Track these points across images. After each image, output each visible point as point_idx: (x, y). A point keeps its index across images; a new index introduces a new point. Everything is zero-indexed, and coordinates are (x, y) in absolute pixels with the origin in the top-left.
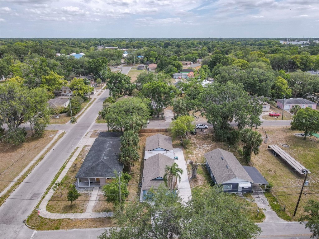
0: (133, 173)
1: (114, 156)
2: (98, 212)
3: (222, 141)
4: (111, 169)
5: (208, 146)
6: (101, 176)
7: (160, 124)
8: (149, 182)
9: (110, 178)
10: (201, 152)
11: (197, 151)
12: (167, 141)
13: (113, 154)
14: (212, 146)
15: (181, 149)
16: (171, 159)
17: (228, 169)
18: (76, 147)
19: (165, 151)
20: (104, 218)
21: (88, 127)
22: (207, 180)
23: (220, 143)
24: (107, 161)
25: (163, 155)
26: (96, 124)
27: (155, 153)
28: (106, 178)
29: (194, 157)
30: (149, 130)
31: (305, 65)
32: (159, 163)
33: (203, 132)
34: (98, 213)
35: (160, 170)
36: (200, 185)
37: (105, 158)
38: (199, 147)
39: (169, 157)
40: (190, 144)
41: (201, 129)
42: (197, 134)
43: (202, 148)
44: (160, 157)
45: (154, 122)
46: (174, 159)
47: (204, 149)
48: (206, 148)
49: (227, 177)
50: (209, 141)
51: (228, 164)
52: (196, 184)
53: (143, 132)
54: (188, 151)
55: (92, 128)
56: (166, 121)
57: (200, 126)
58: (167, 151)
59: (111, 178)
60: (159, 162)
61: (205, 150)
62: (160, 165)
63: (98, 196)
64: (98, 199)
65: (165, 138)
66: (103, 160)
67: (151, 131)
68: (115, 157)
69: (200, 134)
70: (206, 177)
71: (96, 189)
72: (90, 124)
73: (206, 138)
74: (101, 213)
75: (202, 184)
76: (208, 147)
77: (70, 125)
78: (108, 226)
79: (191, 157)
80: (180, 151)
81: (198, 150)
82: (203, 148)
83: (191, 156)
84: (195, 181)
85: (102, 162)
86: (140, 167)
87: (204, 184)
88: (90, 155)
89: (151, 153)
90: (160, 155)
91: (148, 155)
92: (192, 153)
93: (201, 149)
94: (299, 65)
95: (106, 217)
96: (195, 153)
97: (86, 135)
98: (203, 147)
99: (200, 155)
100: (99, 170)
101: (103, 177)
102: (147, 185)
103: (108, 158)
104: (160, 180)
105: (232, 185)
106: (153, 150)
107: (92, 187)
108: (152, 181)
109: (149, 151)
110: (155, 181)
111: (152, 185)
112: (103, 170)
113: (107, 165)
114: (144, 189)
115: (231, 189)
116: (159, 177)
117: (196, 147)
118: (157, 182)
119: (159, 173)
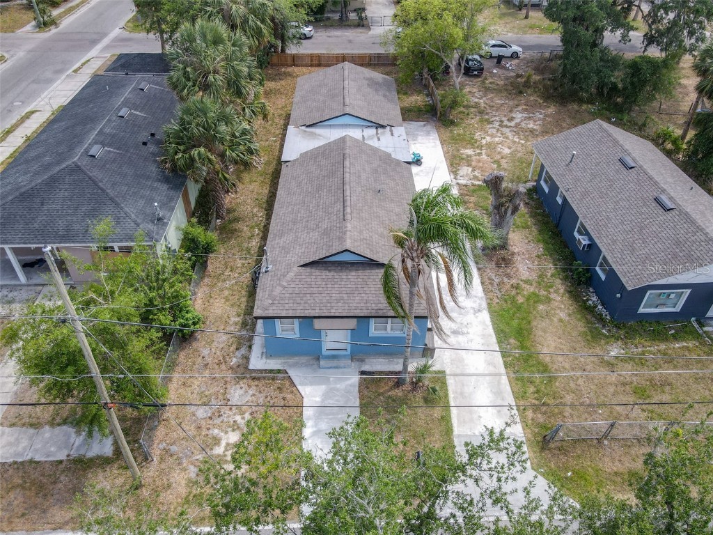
0: (237, 220)
1: (145, 144)
2: (32, 425)
3: (581, 101)
4: (117, 204)
5: (529, 118)
7: (350, 41)
8: (291, 274)
9: (112, 250)
10: (507, 138)
11: (492, 136)
12: (376, 90)
13: (144, 136)
14: (546, 116)
15: (428, 128)
16: (398, 162)
17: (670, 214)
18: (28, 109)
19: (372, 131)
20: (52, 463)
21: (94, 42)
22: (551, 255)
23: (576, 107)
24: (103, 167)
25: (361, 145)
26: (126, 34)
27: (329, 135)
28: (94, 249)
29: (484, 157)
30: (312, 56)
32: (347, 179)
33: (506, 69)
34: (32, 431)
35: (348, 217)
36: (526, 282)
37: (96, 150)
38: (497, 119)
39: (389, 155)
40: (462, 109)
41: (500, 59)
42: (484, 75)
43: (509, 124)
44: (348, 151)
45: (329, 34)
46: (409, 163)
47: (518, 129)
48: (523, 125)
49: (675, 256)
50: (532, 98)
51: (663, 191)
52: (509, 276)
53: (290, 62)
54: (459, 135)
55: (107, 48)
56: (371, 32)
57: (494, 46)
58: (380, 130)
59: (117, 249)
60: (347, 175)
61: (524, 131)
62: (347, 187)
65: (370, 79)
66: (85, 163)
67: (318, 62)
68: (152, 148)
69: (496, 75)
70: (546, 243)
72: (105, 35)
73: (517, 89)
74: (47, 432)
75: (533, 276)
76: (531, 122)
77: (30, 35)
78: (69, 515)
79: (474, 158)
80: (428, 133)
81: (494, 131)
82: (513, 124)
83: (469, 152)
84: (504, 259)
85: (77, 169)
86: (267, 191)
87: (540, 276)
88: (44, 137)
89: (314, 135)
90: (348, 143)
91: (297, 144)
92: (472, 143)
93: (507, 127)
95: (62, 456)
96: (484, 142)
97: (80, 68)
98: (511, 119)
99: (507, 151)
100: (58, 207)
101: (73, 242)
102: (284, 292)
103: (112, 152)
104: (347, 265)
105: (689, 291)
106: (321, 122)
107: (36, 285)
108: (308, 270)
109: (303, 128)
110: (325, 270)
111: (306, 289)
112: (77, 208)
113: (100, 184)
114: (266, 312)
115: (678, 309)
116: (347, 250)
117: (487, 120)
118: (330, 274)
119: (345, 233)
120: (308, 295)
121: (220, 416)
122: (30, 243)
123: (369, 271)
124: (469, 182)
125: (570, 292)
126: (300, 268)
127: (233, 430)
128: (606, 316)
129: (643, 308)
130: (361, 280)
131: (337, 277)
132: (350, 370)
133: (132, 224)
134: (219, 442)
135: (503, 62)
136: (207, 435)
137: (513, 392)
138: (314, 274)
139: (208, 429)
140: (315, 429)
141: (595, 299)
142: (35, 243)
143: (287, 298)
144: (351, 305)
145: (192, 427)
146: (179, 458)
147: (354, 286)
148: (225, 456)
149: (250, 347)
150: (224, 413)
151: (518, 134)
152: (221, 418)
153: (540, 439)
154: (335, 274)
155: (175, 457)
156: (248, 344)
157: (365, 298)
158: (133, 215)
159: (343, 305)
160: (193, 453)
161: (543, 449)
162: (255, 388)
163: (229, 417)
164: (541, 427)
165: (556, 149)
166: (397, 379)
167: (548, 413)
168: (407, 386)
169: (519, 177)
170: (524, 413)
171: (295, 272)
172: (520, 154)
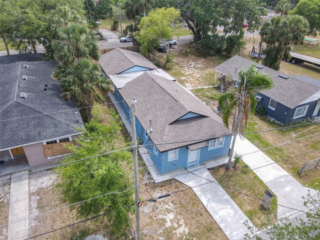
1: (45, 90)
4: (52, 118)
5: (197, 64)
6: (27, 141)
9: (55, 142)
10: (194, 71)
13: (42, 86)
14: (202, 62)
16: (171, 81)
24: (32, 102)
25: (154, 75)
28: (45, 144)
29: (191, 79)
35: (178, 100)
37: (23, 94)
38: (185, 65)
39: (166, 79)
41: (170, 45)
44: (152, 77)
46: (174, 81)
50: (192, 57)
54: (175, 73)
56: (108, 42)
58: (151, 71)
59: (58, 141)
63: (33, 198)
64: (34, 205)
65: (132, 53)
66: (21, 101)
68: (50, 92)
71: (20, 179)
73: (184, 55)
81: (187, 70)
83: (184, 78)
85: (18, 105)
90: (150, 74)
91: (119, 81)
92: (182, 75)
93: (191, 67)
96: (186, 74)
98: (190, 65)
100: (16, 125)
101: (34, 141)
102: (168, 138)
103: (32, 95)
104: (189, 120)
105: (308, 106)
106: (123, 71)
107: (6, 175)
108: (173, 125)
109: (116, 75)
110: (181, 124)
111: (177, 134)
112: (28, 124)
113: (36, 109)
114: (165, 148)
115: (304, 115)
116: (190, 112)
117: (182, 66)
118: (184, 125)
119: (183, 106)
120: (180, 136)
121: (157, 208)
122: (6, 147)
123: (200, 120)
124: (193, 88)
125: (261, 119)
126: (169, 126)
127: (169, 213)
128: (281, 124)
129: (295, 116)
130: (199, 125)
131: (188, 126)
132: (203, 170)
133: (65, 126)
134: (166, 221)
135: (172, 46)
136: (157, 219)
137: (272, 160)
138: (177, 127)
139: (156, 216)
140: (207, 199)
141: (273, 119)
142: (10, 147)
143: (171, 140)
144: (201, 136)
145: (147, 219)
146: (150, 236)
147: (197, 128)
148: (173, 226)
149: (149, 173)
150: (158, 206)
151: (197, 69)
152: (159, 209)
153: (296, 174)
154: (186, 125)
155: (148, 236)
156: (147, 172)
157: (205, 132)
158: (63, 121)
159: (198, 137)
160: (156, 231)
161: (300, 177)
162: (164, 190)
163: (162, 207)
164: (293, 169)
165: (226, 68)
166: (226, 167)
167: (291, 164)
168: (231, 169)
169: (210, 84)
170: (282, 166)
171: (168, 128)
172: (204, 76)
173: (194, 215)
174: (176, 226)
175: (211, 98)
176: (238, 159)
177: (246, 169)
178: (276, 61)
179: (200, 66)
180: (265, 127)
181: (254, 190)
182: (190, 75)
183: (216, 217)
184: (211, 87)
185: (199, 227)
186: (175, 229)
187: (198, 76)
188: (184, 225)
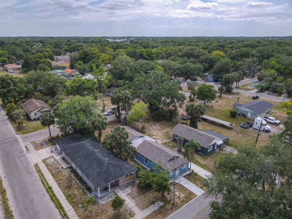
1: (109, 155)
4: (124, 166)
6: (121, 176)
9: (128, 175)
17: (203, 135)
18: (33, 164)
21: (16, 141)
28: (125, 177)
31: (150, 56)
37: (106, 159)
38: (151, 129)
44: (149, 143)
51: (199, 132)
60: (156, 146)
63: (128, 196)
72: (15, 138)
74: (150, 207)
81: (153, 131)
82: (155, 129)
90: (147, 141)
94: (146, 57)
95: (158, 208)
97: (27, 149)
105: (212, 146)
107: (112, 191)
115: (212, 149)
116: (173, 156)
118: (172, 161)
119: (170, 154)
120: (173, 166)
124: (162, 143)
128: (204, 154)
129: (208, 151)
130: (177, 160)
132: (181, 177)
138: (170, 162)
141: (200, 153)
143: (170, 167)
144: (179, 164)
151: (158, 130)
162: (171, 186)
166: (189, 175)
167: (210, 170)
168: (191, 175)
169: (169, 139)
170: (208, 171)
171: (167, 163)
172: (164, 134)
173: (184, 191)
174: (180, 195)
175: (172, 147)
176: (192, 171)
177: (196, 174)
178: (195, 123)
179: (158, 128)
180: (198, 157)
181: (200, 181)
182: (156, 134)
183: (191, 190)
184: (170, 140)
185: (187, 194)
186: (180, 196)
187: (161, 135)
188: (182, 195)
